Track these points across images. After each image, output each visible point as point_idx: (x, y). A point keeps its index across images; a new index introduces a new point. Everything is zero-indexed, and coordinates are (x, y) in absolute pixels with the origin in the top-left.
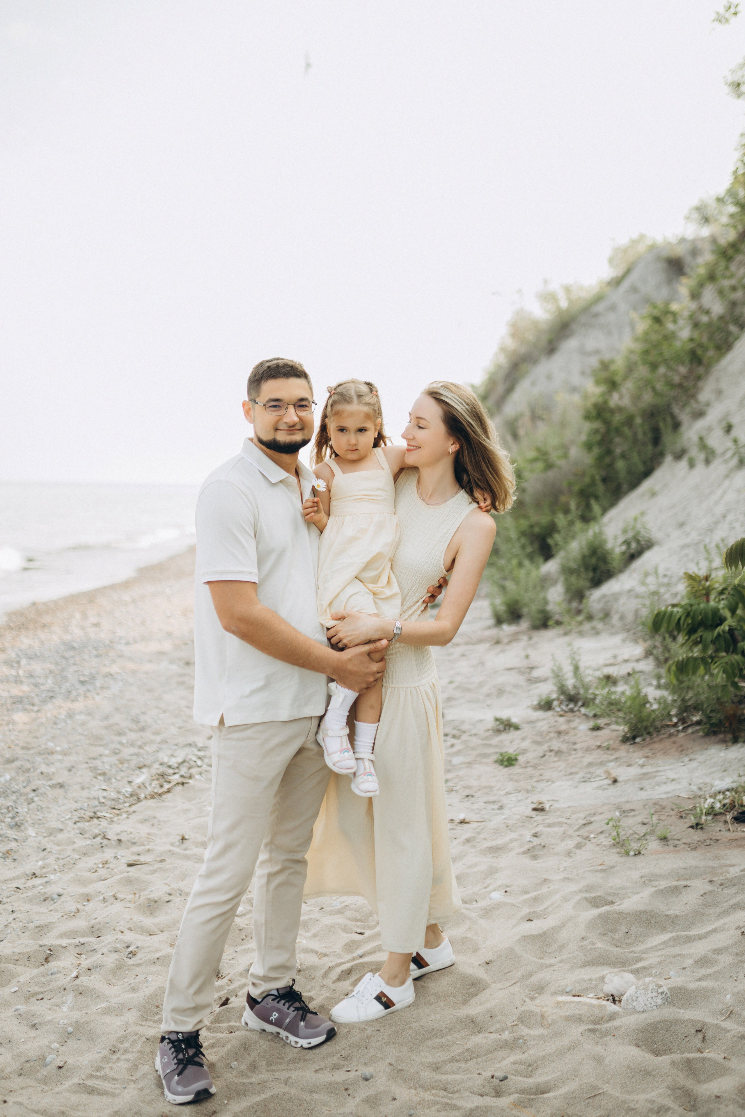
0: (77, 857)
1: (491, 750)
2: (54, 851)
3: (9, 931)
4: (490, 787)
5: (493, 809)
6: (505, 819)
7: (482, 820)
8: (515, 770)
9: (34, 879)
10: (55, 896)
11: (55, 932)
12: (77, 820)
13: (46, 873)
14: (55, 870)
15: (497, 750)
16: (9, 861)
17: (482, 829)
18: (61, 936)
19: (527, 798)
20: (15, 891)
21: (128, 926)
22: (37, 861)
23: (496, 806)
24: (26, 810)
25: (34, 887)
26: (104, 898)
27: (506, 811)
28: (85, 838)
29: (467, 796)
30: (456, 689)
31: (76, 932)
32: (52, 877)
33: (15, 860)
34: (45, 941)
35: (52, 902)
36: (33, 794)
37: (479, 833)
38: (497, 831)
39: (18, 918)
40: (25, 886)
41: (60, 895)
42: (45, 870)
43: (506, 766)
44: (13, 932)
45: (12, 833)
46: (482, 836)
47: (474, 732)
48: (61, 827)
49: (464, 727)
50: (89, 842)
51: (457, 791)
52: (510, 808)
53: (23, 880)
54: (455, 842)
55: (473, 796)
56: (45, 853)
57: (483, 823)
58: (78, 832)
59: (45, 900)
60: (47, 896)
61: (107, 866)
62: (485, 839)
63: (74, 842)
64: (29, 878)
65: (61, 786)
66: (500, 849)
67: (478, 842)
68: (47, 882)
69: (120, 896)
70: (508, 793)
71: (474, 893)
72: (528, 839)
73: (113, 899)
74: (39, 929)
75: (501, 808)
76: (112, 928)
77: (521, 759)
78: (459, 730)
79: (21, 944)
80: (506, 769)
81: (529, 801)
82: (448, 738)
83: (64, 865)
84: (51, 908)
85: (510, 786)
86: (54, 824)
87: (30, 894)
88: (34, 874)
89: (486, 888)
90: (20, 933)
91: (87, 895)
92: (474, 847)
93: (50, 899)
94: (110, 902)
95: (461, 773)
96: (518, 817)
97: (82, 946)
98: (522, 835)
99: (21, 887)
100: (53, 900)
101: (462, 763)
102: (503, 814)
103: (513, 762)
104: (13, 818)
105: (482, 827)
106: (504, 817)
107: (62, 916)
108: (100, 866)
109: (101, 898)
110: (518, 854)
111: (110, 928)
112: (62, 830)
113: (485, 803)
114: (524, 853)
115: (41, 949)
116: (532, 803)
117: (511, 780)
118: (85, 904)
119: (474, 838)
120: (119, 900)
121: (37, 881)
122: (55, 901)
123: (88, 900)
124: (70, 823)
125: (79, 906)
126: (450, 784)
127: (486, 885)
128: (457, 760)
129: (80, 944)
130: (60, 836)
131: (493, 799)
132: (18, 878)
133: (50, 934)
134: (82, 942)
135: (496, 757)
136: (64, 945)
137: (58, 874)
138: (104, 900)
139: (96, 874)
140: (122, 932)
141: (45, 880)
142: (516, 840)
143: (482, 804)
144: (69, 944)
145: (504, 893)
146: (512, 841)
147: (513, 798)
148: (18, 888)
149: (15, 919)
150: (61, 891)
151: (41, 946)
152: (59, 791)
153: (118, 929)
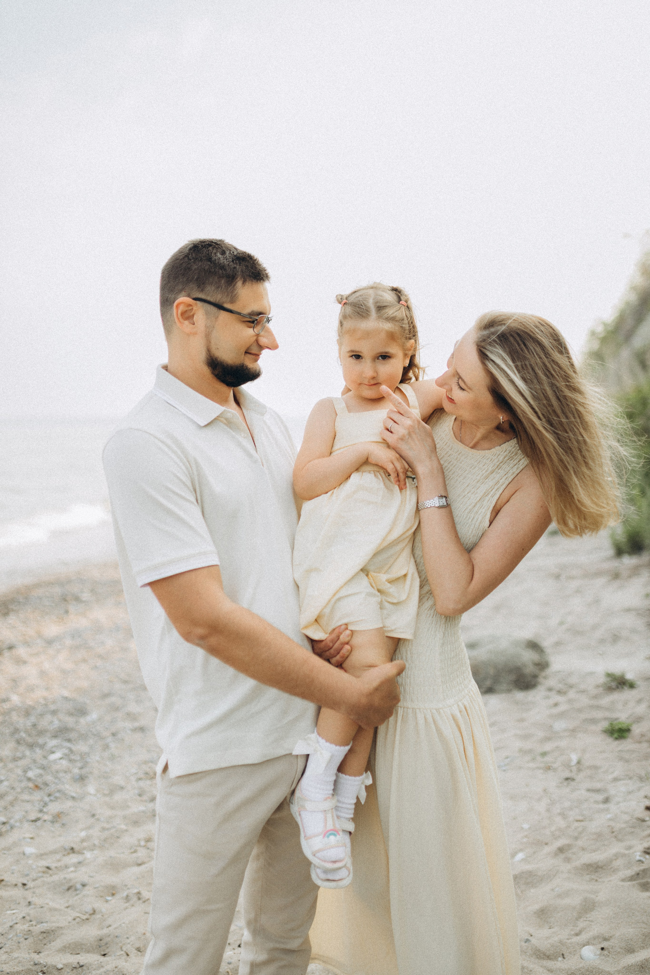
0: (123, 827)
1: (599, 715)
2: (102, 819)
3: (11, 936)
4: (596, 768)
5: (596, 802)
6: (610, 820)
7: (580, 818)
8: (627, 745)
9: (72, 855)
10: (79, 886)
11: (58, 943)
12: (142, 776)
13: (84, 849)
14: (94, 845)
15: (607, 714)
16: (57, 825)
17: (580, 833)
18: (64, 949)
19: (639, 789)
20: (44, 872)
21: (137, 945)
22: (82, 830)
23: (600, 797)
24: (97, 758)
25: (67, 867)
26: (127, 896)
27: (612, 806)
28: (142, 801)
29: (567, 779)
30: (568, 630)
31: (82, 944)
32: (88, 855)
33: (63, 824)
34: (42, 959)
35: (75, 893)
36: (110, 739)
37: (576, 838)
38: (599, 836)
39: (29, 915)
40: (59, 864)
41: (84, 885)
42: (85, 844)
43: (616, 739)
44: (15, 939)
45: (71, 789)
46: (580, 843)
47: (582, 687)
48: (122, 783)
49: (573, 680)
50: (142, 808)
51: (555, 770)
52: (618, 803)
53: (58, 856)
54: (547, 849)
55: (573, 780)
56: (92, 820)
57: (582, 823)
58: (136, 792)
59: (68, 889)
60: (70, 884)
61: (149, 844)
62: (583, 849)
63: (128, 807)
64: (66, 853)
65: (142, 729)
66: (602, 868)
67: (574, 853)
68: (80, 863)
69: (145, 894)
70: (616, 780)
71: (561, 942)
72: (638, 858)
73: (135, 899)
74: (45, 935)
75: (606, 800)
76: (120, 945)
77: (636, 730)
78: (566, 684)
79: (15, 958)
80: (617, 742)
81: (642, 793)
82: (553, 694)
83: (105, 840)
84: (70, 903)
85: (619, 769)
86: (118, 780)
87: (55, 878)
88: (72, 849)
89: (577, 935)
90: (22, 940)
91: (114, 887)
92: (568, 860)
93: (73, 889)
94: (131, 902)
95: (563, 743)
96: (626, 817)
97: (80, 969)
98: (630, 848)
99: (53, 866)
100: (76, 890)
101: (565, 730)
102: (607, 810)
103: (626, 734)
104: (81, 768)
105: (580, 829)
106: (609, 816)
107: (74, 919)
108: (143, 843)
109: (125, 894)
110: (623, 880)
111: (117, 944)
112: (122, 788)
113: (589, 790)
114: (632, 878)
115: (34, 968)
116: (646, 797)
117: (621, 759)
118: (109, 898)
119: (569, 846)
120: (141, 901)
121: (74, 859)
122: (78, 892)
123: (113, 895)
124: (133, 779)
125: (99, 905)
126: (548, 759)
127: (577, 929)
128: (560, 725)
129: (78, 966)
130: (118, 797)
131: (598, 785)
132: (54, 852)
133: (53, 944)
134: (81, 964)
135: (605, 725)
136: (60, 966)
137: (95, 852)
138: (127, 898)
139: (134, 855)
140: (128, 955)
141: (80, 858)
142: (624, 855)
143: (583, 792)
144: (66, 965)
145: (599, 952)
146: (617, 856)
147: (622, 787)
148: (48, 868)
149: (24, 917)
150: (86, 879)
151: (36, 964)
152: (138, 736)
153: (124, 949)
